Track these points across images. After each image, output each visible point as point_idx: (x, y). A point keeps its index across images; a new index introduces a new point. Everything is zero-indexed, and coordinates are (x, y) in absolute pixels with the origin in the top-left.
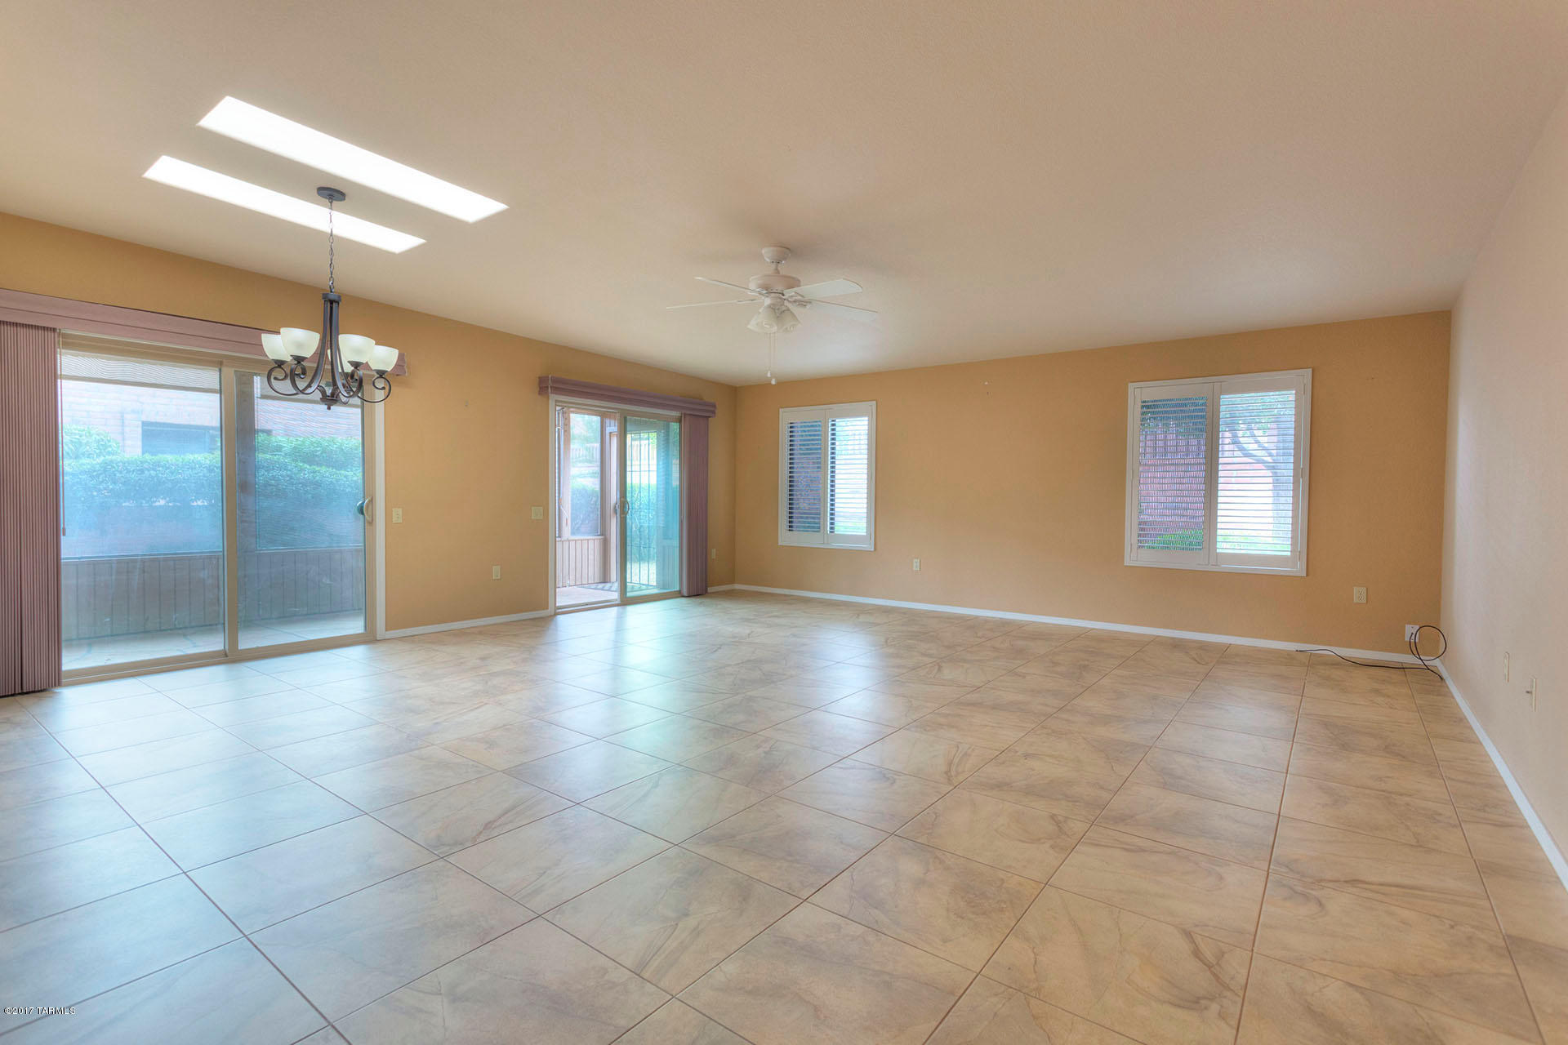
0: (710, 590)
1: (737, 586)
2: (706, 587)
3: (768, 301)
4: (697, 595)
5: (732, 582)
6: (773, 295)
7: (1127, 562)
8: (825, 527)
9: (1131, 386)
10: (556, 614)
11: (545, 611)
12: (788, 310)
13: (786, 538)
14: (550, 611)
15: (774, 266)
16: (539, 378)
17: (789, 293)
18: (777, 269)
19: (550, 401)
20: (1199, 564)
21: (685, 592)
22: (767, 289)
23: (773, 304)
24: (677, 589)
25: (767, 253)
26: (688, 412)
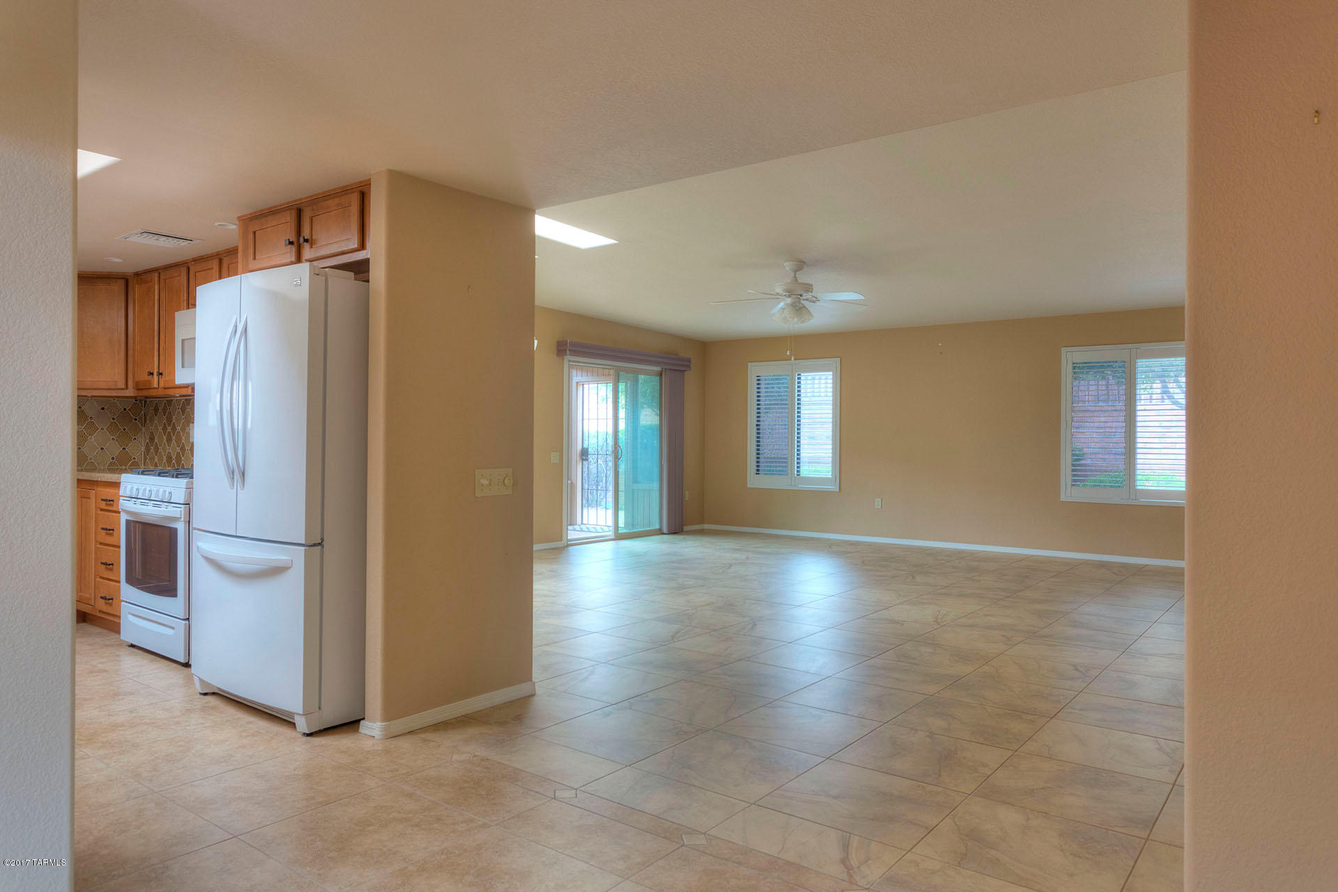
0: (686, 528)
1: (706, 526)
2: (683, 526)
3: (789, 300)
4: (675, 533)
5: (702, 522)
6: (794, 296)
7: (1063, 498)
8: (792, 469)
9: (1064, 350)
10: (568, 545)
11: (560, 543)
12: (804, 307)
13: (755, 481)
14: (564, 542)
15: (793, 274)
16: (557, 342)
17: (806, 296)
18: (795, 277)
19: (565, 361)
20: (1123, 499)
21: (665, 530)
22: (790, 293)
23: (794, 303)
24: (657, 527)
25: (788, 266)
26: (668, 367)
